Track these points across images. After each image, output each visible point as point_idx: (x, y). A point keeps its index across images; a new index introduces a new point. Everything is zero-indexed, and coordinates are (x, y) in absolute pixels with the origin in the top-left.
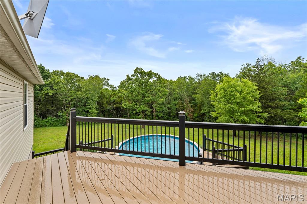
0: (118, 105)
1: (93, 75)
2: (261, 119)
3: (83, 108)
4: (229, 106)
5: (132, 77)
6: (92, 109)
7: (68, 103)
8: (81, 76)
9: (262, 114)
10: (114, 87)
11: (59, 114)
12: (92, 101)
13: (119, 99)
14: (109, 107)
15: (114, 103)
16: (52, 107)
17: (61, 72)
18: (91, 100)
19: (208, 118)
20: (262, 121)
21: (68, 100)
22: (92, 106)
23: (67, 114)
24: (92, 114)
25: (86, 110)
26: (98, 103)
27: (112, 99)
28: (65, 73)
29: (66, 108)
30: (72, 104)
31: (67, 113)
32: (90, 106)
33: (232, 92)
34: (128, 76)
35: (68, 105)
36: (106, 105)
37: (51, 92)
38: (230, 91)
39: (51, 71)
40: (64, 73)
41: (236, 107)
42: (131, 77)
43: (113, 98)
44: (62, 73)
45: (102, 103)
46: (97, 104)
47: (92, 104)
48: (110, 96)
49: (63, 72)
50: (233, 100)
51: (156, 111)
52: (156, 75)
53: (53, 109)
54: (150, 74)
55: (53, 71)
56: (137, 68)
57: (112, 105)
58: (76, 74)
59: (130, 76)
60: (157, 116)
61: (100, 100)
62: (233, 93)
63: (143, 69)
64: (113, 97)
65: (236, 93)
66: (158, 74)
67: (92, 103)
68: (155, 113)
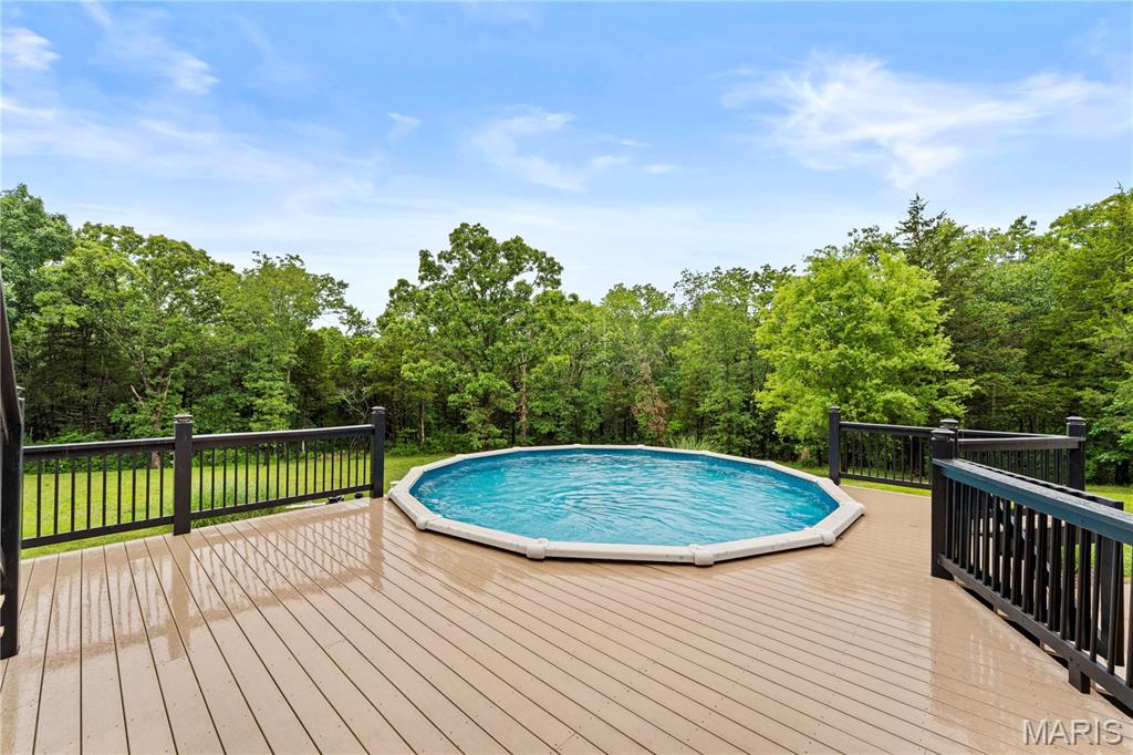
0: (380, 387)
1: (276, 256)
2: (953, 400)
3: (230, 395)
4: (840, 354)
5: (444, 263)
6: (271, 396)
7: (159, 370)
8: (218, 261)
9: (953, 383)
10: (363, 318)
11: (116, 415)
12: (270, 362)
13: (386, 362)
14: (343, 395)
15: (363, 376)
16: (84, 386)
17: (127, 231)
18: (266, 359)
19: (725, 430)
20: (956, 409)
21: (158, 355)
22: (267, 384)
23: (154, 418)
24: (268, 417)
25: (241, 401)
26: (297, 376)
27: (355, 362)
28: (146, 237)
29: (149, 391)
30: (175, 378)
31: (155, 411)
32: (261, 382)
33: (848, 298)
34: (424, 255)
35: (159, 379)
36: (332, 384)
37: (71, 314)
38: (840, 296)
39: (76, 224)
40: (141, 240)
41: (865, 356)
42: (437, 264)
43: (360, 360)
44: (130, 240)
45: (313, 376)
46: (292, 380)
47: (268, 375)
48: (347, 355)
49: (137, 232)
50: (856, 327)
51: (531, 413)
52: (538, 256)
53: (85, 397)
54: (517, 252)
55: (87, 224)
56: (464, 225)
57: (356, 384)
58: (196, 247)
59: (436, 258)
60: (532, 432)
61: (304, 366)
62: (855, 302)
63: (487, 232)
64: (361, 356)
65: (868, 299)
66: (548, 256)
67: (267, 371)
68: (524, 419)
